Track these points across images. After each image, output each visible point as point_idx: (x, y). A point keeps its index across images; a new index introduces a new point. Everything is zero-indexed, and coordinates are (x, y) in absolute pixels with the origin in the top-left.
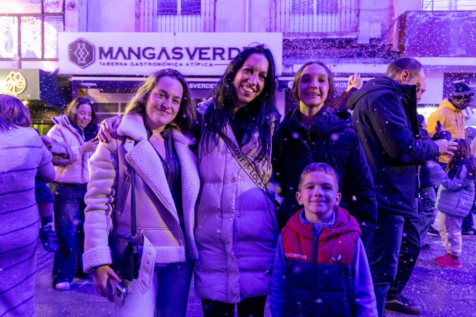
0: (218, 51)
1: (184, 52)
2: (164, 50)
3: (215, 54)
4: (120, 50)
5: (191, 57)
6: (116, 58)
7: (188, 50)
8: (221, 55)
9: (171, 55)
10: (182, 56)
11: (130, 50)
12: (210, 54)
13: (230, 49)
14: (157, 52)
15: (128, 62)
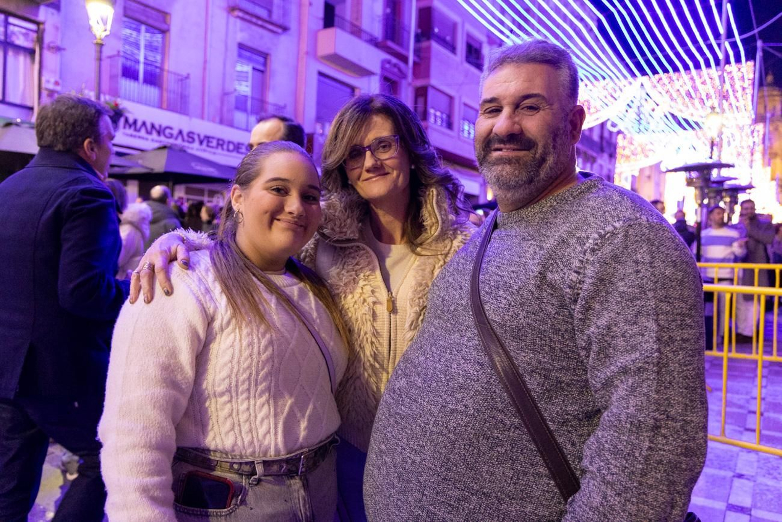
0: (221, 142)
1: (196, 137)
2: (180, 132)
3: (218, 144)
4: (144, 124)
5: (201, 142)
6: (139, 131)
7: (199, 135)
8: (222, 145)
9: (186, 138)
10: (194, 140)
11: (153, 126)
12: (214, 143)
13: (229, 142)
14: (175, 132)
15: (150, 137)
